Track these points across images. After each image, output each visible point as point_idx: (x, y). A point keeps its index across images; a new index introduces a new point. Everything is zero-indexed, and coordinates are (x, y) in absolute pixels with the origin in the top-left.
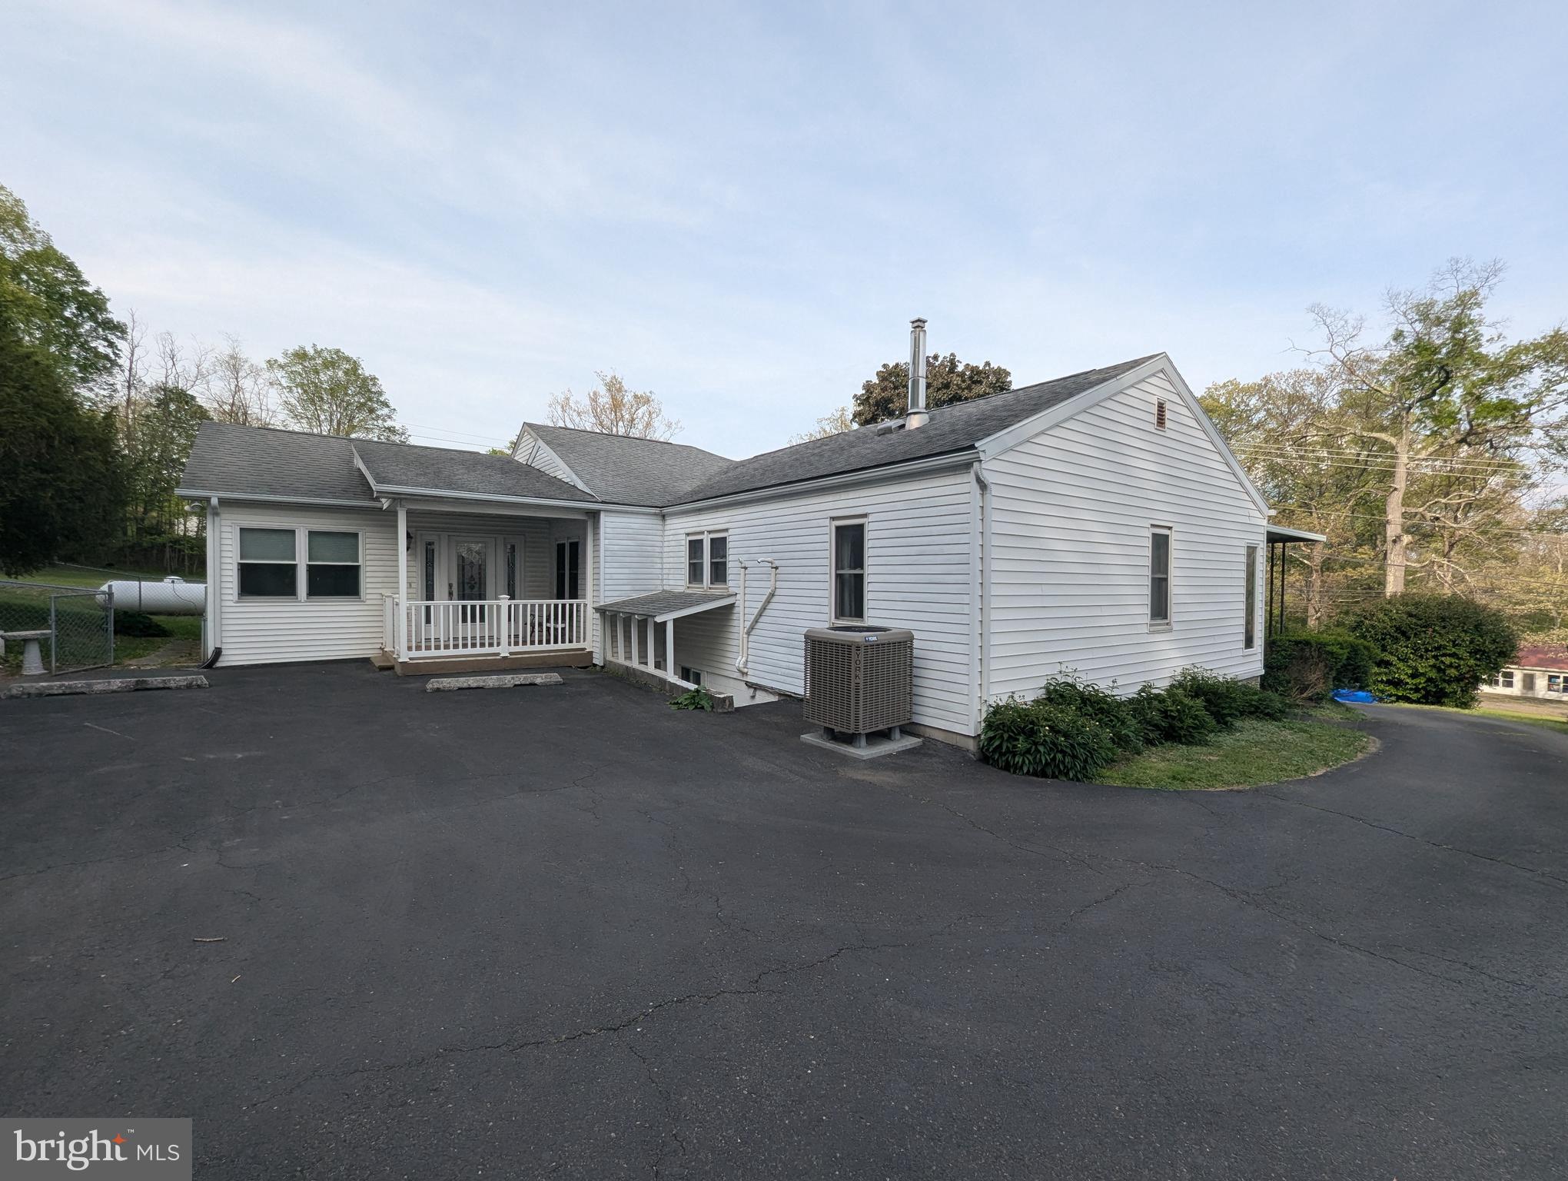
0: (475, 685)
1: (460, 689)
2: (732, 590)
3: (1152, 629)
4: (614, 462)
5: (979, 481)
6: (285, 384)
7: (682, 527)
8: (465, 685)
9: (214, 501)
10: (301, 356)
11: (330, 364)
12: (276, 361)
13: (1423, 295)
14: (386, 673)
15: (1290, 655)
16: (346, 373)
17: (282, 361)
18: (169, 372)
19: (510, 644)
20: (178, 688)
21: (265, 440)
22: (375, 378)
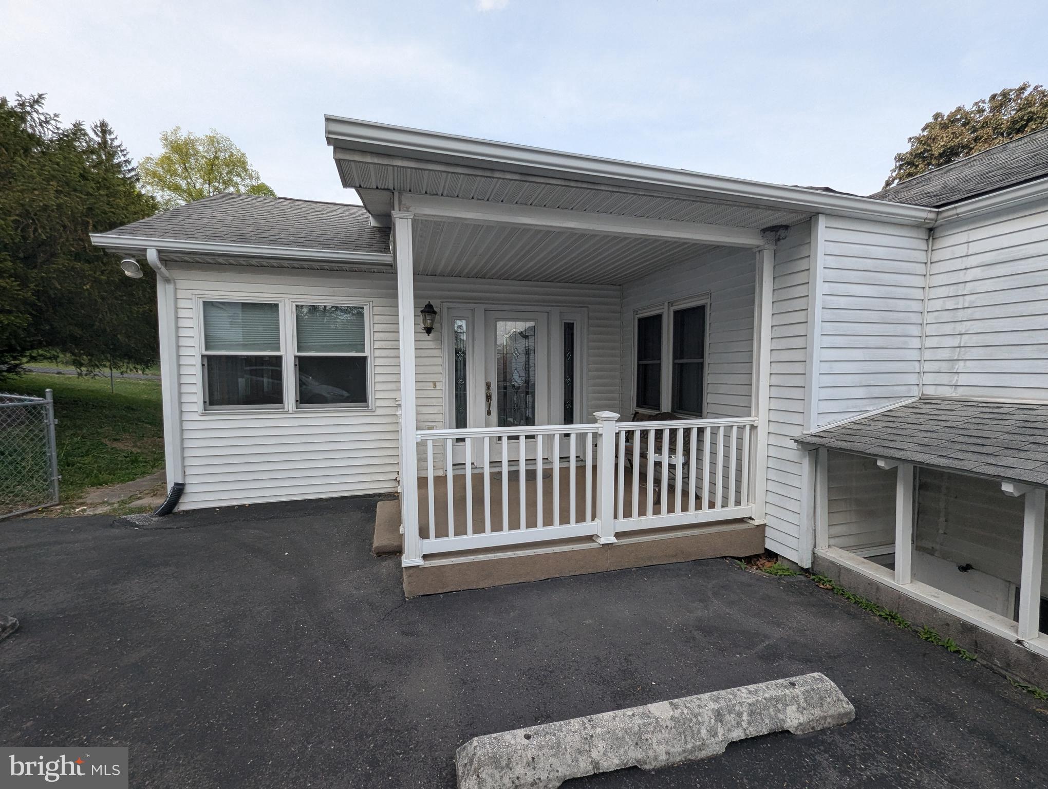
9: (151, 254)
19: (616, 516)
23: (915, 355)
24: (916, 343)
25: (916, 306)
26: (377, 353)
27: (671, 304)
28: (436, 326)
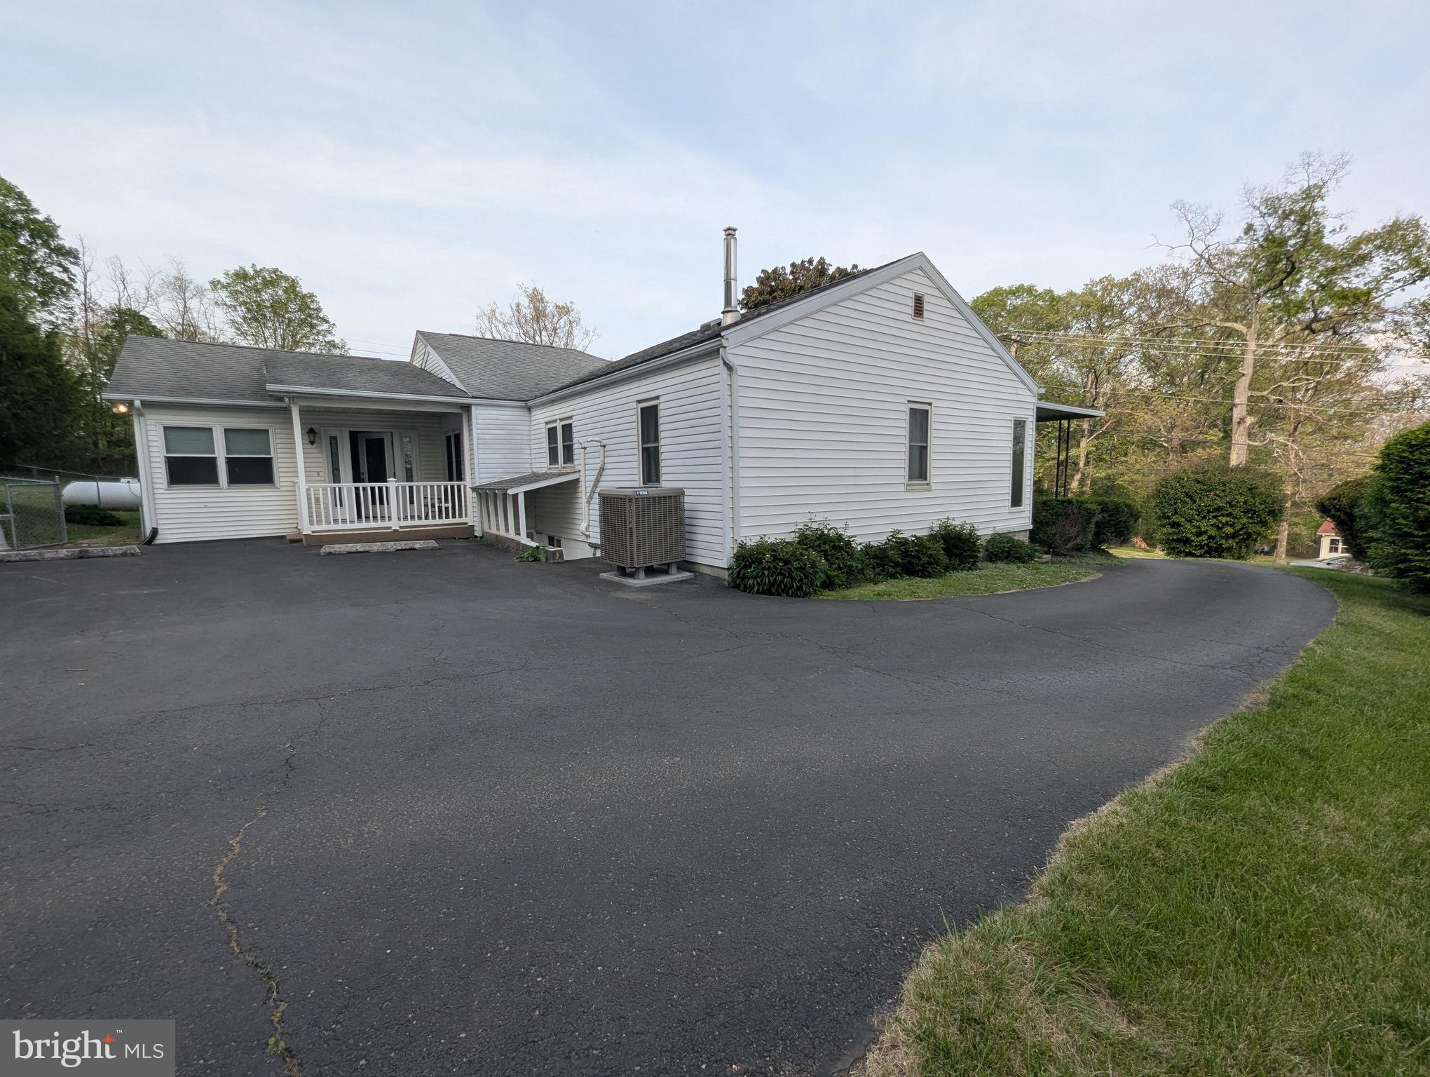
0: (362, 550)
1: (349, 553)
2: (577, 468)
3: (908, 488)
4: (494, 364)
5: (725, 364)
6: (229, 303)
7: (544, 416)
8: (353, 550)
9: (137, 403)
10: (241, 276)
11: (269, 283)
12: (219, 281)
13: (1278, 189)
14: (295, 545)
15: (1056, 513)
16: (286, 291)
17: (224, 281)
18: (122, 294)
19: (399, 519)
20: (115, 556)
21: (184, 351)
22: (313, 296)
23: (527, 456)
24: (528, 451)
25: (526, 437)
26: (279, 455)
27: (453, 431)
28: (316, 440)
